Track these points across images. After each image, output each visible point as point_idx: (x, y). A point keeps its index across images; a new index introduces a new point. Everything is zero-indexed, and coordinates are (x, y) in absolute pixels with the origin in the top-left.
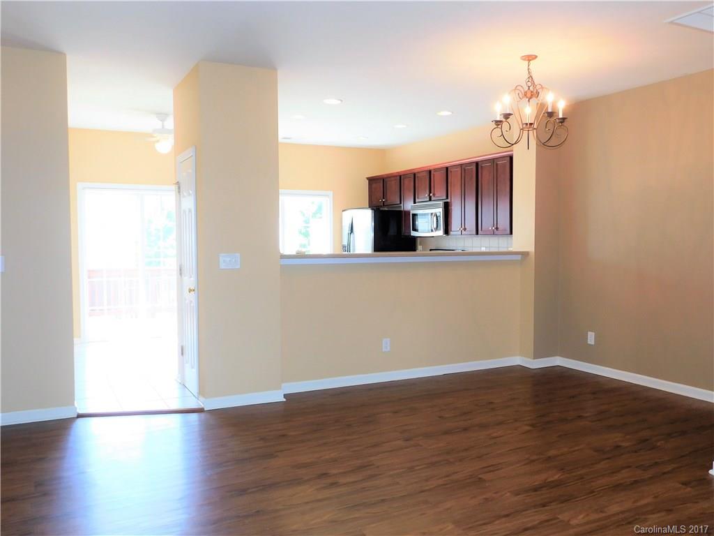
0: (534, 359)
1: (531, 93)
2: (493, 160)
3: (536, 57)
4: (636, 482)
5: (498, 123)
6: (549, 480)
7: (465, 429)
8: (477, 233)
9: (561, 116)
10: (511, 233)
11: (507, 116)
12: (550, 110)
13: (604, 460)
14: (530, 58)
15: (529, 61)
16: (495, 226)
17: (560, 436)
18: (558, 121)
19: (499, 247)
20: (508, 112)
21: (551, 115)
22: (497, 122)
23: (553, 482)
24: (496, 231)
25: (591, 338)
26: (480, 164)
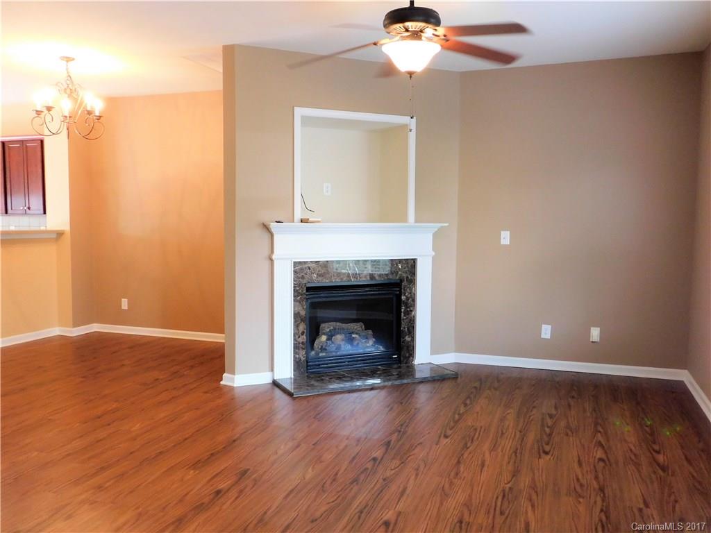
0: (74, 327)
1: (70, 90)
2: (22, 141)
3: (73, 59)
4: (173, 398)
5: (39, 113)
6: (108, 409)
7: (23, 390)
8: (6, 212)
9: (97, 114)
10: (45, 213)
11: (49, 109)
12: (89, 109)
13: (147, 389)
14: (69, 59)
15: (67, 61)
16: (27, 206)
17: (109, 381)
18: (95, 118)
19: (29, 226)
20: (50, 105)
21: (89, 113)
22: (37, 111)
23: (111, 410)
24: (27, 211)
25: (125, 304)
26: (6, 144)
